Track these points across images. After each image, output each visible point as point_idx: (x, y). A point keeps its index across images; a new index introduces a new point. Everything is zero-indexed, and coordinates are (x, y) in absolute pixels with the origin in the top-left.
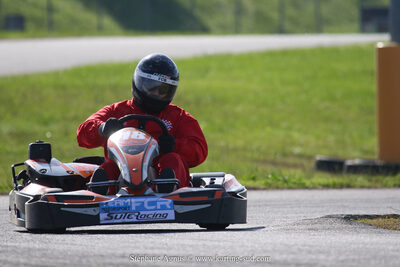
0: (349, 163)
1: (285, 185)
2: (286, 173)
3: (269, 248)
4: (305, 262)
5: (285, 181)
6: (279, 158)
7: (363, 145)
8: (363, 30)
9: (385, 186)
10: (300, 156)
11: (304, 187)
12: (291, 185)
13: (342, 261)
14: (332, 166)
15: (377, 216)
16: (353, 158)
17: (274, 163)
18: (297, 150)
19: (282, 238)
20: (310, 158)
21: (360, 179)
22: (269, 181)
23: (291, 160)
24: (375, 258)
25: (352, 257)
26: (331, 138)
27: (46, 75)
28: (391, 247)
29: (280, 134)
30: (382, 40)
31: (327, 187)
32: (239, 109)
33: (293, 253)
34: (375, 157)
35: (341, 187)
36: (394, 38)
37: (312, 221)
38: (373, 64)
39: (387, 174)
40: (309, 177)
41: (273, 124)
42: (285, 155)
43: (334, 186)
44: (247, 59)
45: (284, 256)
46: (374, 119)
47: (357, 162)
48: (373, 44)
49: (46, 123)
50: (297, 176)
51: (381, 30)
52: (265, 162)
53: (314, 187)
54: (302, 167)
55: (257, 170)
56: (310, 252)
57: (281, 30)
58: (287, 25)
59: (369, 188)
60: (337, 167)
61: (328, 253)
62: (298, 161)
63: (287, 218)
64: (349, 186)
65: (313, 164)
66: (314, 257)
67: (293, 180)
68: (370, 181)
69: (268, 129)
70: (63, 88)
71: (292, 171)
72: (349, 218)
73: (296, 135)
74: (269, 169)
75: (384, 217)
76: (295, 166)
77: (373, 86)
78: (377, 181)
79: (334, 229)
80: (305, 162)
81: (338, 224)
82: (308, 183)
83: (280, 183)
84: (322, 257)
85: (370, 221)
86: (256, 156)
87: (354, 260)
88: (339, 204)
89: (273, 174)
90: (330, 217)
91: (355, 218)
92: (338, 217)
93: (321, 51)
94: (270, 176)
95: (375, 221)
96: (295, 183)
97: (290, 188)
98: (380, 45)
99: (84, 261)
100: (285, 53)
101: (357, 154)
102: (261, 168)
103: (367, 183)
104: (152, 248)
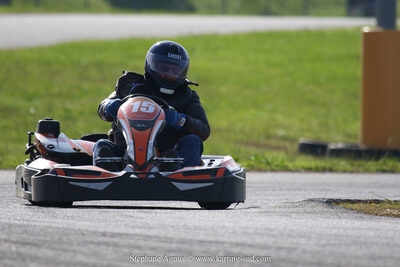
0: (332, 146)
1: (268, 167)
2: (270, 155)
3: (250, 231)
4: (286, 245)
5: (268, 164)
6: (263, 140)
7: (347, 129)
8: (349, 14)
9: (367, 171)
10: (284, 138)
11: (287, 170)
12: (273, 167)
13: (323, 246)
14: (315, 149)
15: (359, 201)
16: (336, 142)
17: (257, 145)
18: (281, 132)
19: (263, 221)
20: (293, 140)
21: (343, 163)
22: (253, 163)
23: (274, 143)
24: (356, 243)
25: (332, 242)
26: (315, 122)
27: (31, 50)
28: (372, 233)
29: (264, 116)
30: (368, 25)
31: (309, 170)
32: (224, 89)
34: (359, 142)
35: (324, 170)
36: (380, 23)
37: (294, 205)
38: (359, 49)
39: (369, 159)
40: (292, 160)
41: (257, 106)
42: (268, 137)
43: (317, 170)
44: (232, 40)
45: (265, 239)
46: (359, 103)
47: (340, 146)
48: (359, 28)
49: (29, 98)
50: (280, 159)
51: (367, 14)
52: (248, 143)
53: (297, 170)
54: (285, 149)
55: (239, 152)
56: (290, 236)
57: (267, 12)
58: (274, 7)
59: (352, 172)
60: (319, 151)
61: (309, 237)
62: (281, 143)
63: (269, 200)
64: (331, 170)
65: (295, 147)
66: (294, 240)
67: (276, 163)
68: (352, 165)
69: (253, 111)
70: (49, 64)
71: (275, 154)
72: (330, 202)
73: (280, 118)
74: (252, 150)
75: (365, 202)
76: (278, 148)
77: (358, 70)
78: (359, 166)
79: (315, 213)
80: (288, 145)
81: (320, 208)
82: (290, 165)
83: (263, 166)
84: (303, 241)
85: (351, 206)
86: (239, 136)
87: (334, 245)
88: (321, 187)
89: (256, 156)
90: (312, 200)
91: (337, 202)
92: (320, 201)
93: (307, 33)
94: (253, 158)
95: (356, 205)
96: (277, 166)
97: (273, 171)
98: (366, 30)
99: (64, 238)
100: (270, 35)
101: (340, 138)
102: (243, 149)
103: (349, 167)
104: (133, 227)
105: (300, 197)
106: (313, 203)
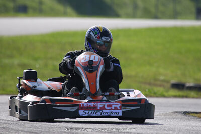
0: (188, 85)
1: (155, 95)
6: (152, 81)
7: (195, 76)
8: (197, 18)
10: (164, 81)
14: (179, 86)
16: (189, 82)
17: (150, 84)
18: (162, 78)
20: (168, 82)
21: (193, 93)
22: (147, 93)
23: (159, 83)
26: (179, 73)
29: (154, 69)
31: (175, 97)
32: (134, 56)
33: (156, 130)
35: (183, 97)
37: (167, 114)
40: (167, 92)
41: (150, 64)
42: (156, 80)
43: (180, 97)
44: (138, 32)
47: (192, 84)
50: (161, 91)
52: (145, 83)
53: (169, 97)
54: (163, 86)
55: (140, 87)
57: (156, 17)
58: (159, 15)
59: (197, 98)
60: (181, 87)
62: (162, 83)
64: (187, 97)
65: (169, 85)
67: (159, 93)
71: (159, 88)
72: (186, 113)
73: (161, 70)
74: (147, 87)
76: (160, 86)
79: (178, 118)
80: (165, 84)
81: (180, 116)
82: (166, 94)
83: (152, 94)
85: (196, 115)
86: (141, 80)
88: (181, 106)
89: (149, 90)
90: (176, 112)
91: (189, 113)
92: (180, 113)
95: (199, 115)
96: (159, 95)
97: (157, 97)
102: (143, 86)
103: (195, 96)
105: (170, 111)
106: (177, 114)
